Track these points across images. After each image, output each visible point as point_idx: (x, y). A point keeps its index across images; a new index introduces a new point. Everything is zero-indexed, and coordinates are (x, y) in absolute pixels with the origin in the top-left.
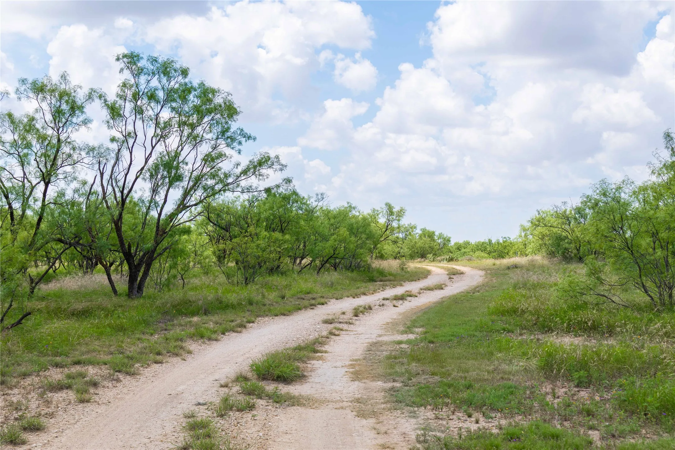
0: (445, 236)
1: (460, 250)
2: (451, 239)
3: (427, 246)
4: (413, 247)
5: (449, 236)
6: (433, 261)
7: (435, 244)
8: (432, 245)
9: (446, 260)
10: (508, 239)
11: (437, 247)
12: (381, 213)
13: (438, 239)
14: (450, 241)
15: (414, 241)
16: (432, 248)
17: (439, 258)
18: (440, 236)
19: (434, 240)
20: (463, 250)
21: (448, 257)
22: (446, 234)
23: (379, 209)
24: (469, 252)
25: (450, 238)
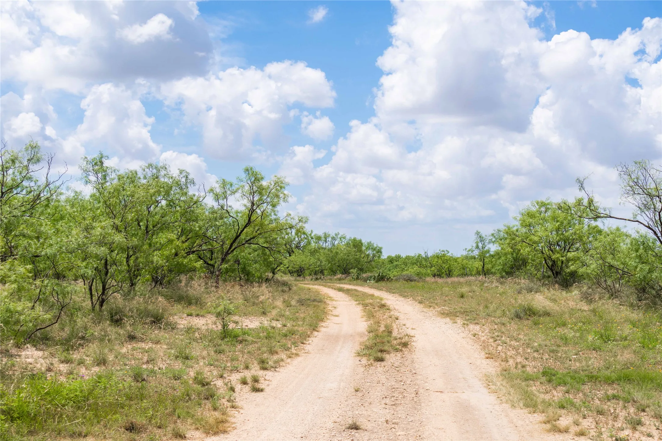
0: (375, 246)
1: (392, 263)
2: (383, 250)
3: (351, 257)
4: (333, 259)
5: (380, 246)
6: (358, 278)
7: (363, 256)
8: (357, 257)
9: (374, 279)
10: (446, 252)
11: (365, 259)
12: (240, 191)
13: (367, 249)
14: (381, 253)
15: (334, 252)
16: (358, 261)
17: (364, 275)
18: (370, 246)
19: (360, 251)
20: (395, 263)
21: (376, 275)
22: (377, 243)
23: (234, 181)
24: (401, 265)
25: (381, 248)
